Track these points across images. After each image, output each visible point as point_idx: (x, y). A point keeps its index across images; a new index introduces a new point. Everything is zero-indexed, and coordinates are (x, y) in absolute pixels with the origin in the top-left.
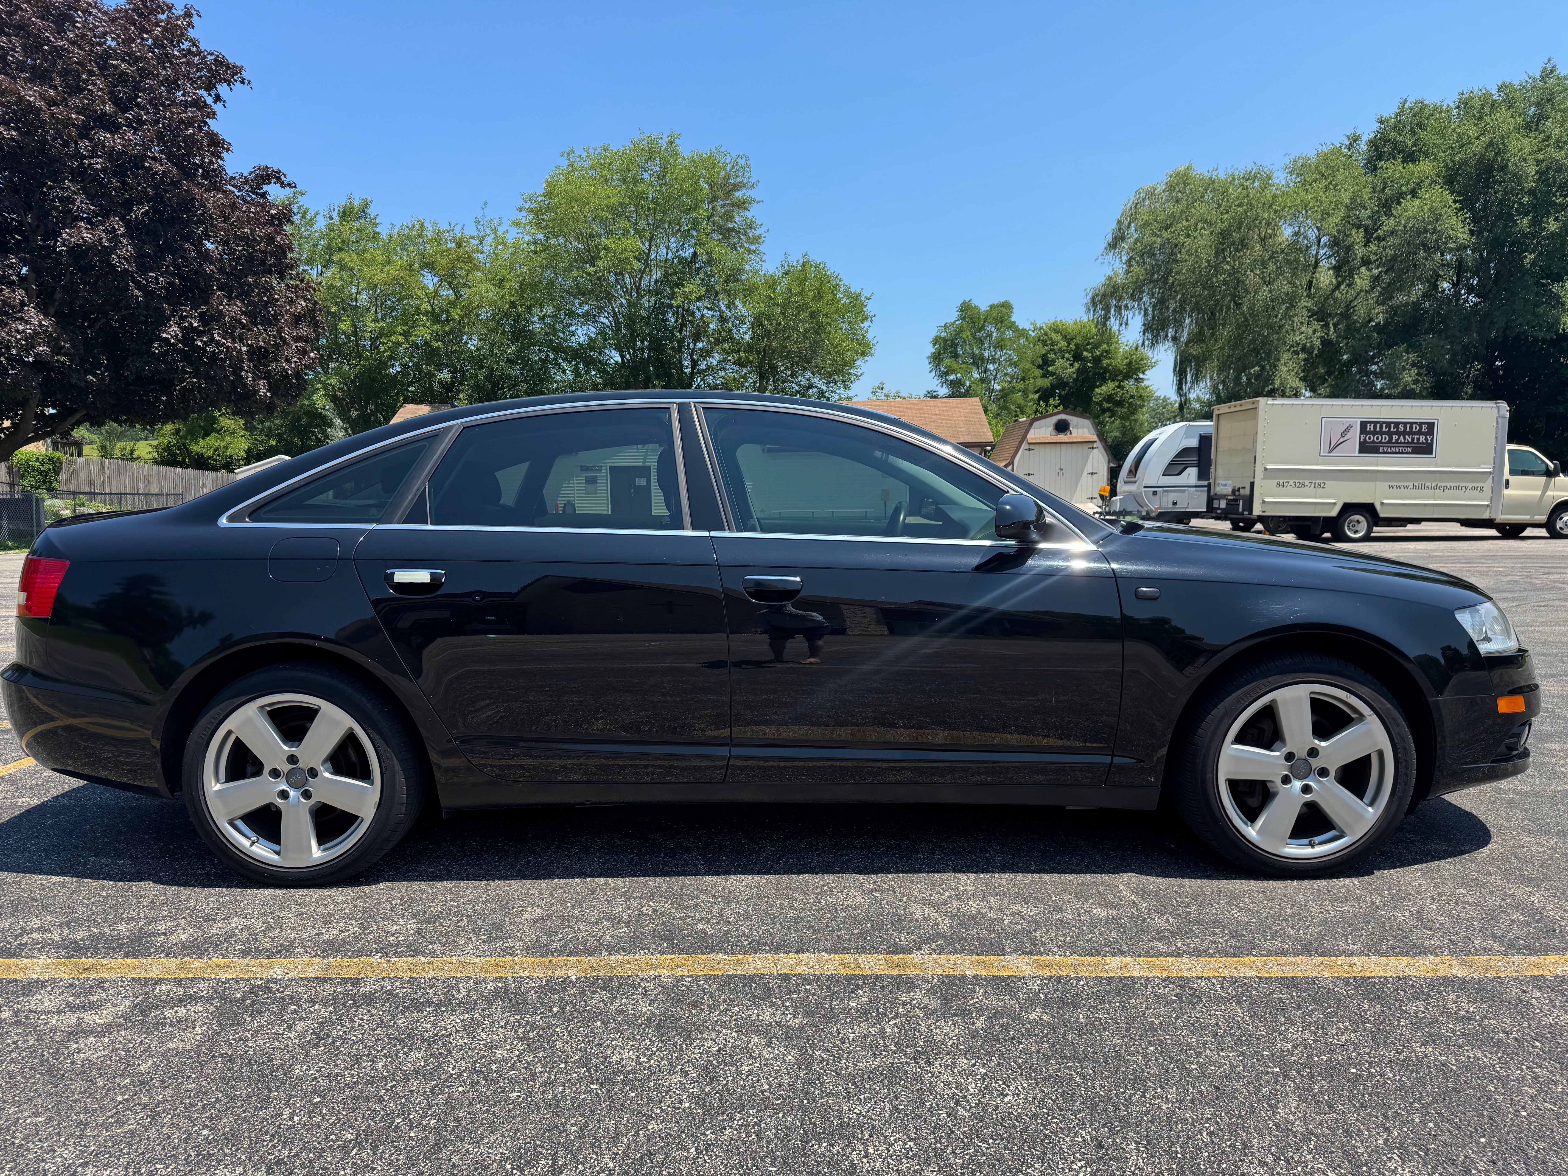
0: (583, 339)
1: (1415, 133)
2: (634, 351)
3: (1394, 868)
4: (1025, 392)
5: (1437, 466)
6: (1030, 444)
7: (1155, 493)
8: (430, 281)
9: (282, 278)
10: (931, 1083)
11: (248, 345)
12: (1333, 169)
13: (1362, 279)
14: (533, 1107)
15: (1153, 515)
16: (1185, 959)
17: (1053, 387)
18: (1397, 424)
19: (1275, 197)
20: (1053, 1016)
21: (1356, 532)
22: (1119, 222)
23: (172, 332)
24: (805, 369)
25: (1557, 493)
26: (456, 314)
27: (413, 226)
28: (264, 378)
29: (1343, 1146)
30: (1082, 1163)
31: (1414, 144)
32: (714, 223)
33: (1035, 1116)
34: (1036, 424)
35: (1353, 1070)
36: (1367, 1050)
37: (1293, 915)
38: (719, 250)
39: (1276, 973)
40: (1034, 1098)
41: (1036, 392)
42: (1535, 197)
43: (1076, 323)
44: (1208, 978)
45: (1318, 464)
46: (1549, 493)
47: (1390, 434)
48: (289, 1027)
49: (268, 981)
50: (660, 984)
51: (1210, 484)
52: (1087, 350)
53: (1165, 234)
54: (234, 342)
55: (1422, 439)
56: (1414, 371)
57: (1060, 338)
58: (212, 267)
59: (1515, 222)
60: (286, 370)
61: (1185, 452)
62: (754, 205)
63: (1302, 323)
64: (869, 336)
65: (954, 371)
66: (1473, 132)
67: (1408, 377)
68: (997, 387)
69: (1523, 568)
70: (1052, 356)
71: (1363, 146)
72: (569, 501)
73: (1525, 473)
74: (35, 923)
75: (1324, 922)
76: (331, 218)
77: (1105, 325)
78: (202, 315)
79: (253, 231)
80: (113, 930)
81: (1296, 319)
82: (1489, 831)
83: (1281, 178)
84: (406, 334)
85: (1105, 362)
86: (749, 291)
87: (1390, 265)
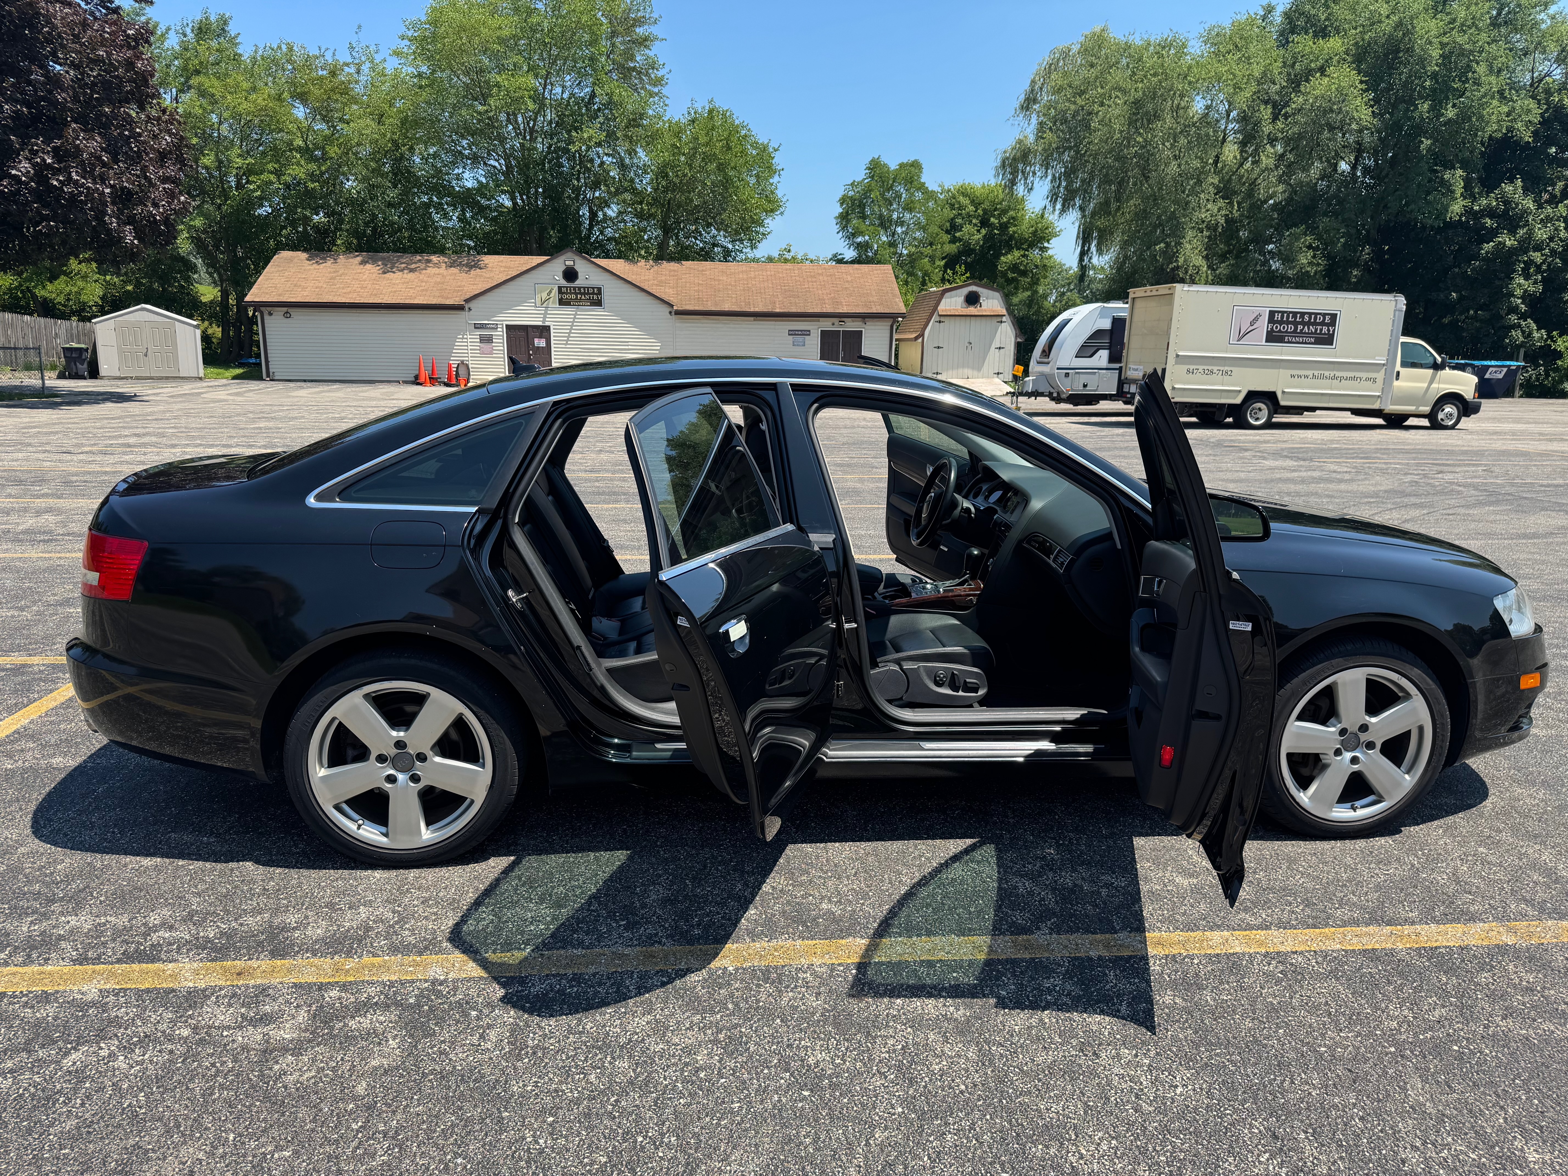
0: (469, 184)
1: (1328, 7)
2: (528, 197)
3: (1418, 824)
4: (932, 259)
5: (1336, 357)
6: (940, 316)
7: (1067, 375)
8: (300, 112)
9: (142, 108)
10: (1106, 1076)
11: (112, 187)
12: (1247, 40)
13: (1268, 156)
14: (760, 1119)
15: (1064, 396)
16: (1274, 932)
17: (960, 254)
18: (1303, 314)
19: (1190, 67)
20: (1184, 1000)
21: (1257, 419)
22: (1033, 82)
23: (22, 168)
24: (709, 225)
25: (1442, 386)
26: (333, 151)
27: (280, 47)
28: (129, 224)
29: (1473, 1127)
30: (1267, 1155)
31: (1327, 19)
32: (614, 61)
33: (1208, 1108)
34: (947, 294)
35: (1456, 1048)
36: (1460, 1026)
37: (1349, 880)
38: (621, 92)
39: (1356, 945)
40: (1201, 1089)
41: (943, 258)
42: (1437, 82)
43: (983, 187)
44: (1301, 953)
45: (1226, 352)
46: (1434, 385)
47: (1296, 324)
48: (482, 1036)
49: (433, 983)
50: (815, 974)
51: (1121, 368)
52: (994, 216)
53: (1079, 101)
54: (95, 183)
55: (1325, 329)
56: (1310, 253)
57: (968, 202)
58: (64, 95)
59: (1416, 106)
60: (154, 216)
61: (1098, 334)
62: (657, 43)
63: (1208, 200)
64: (779, 193)
65: (862, 233)
66: (1384, 10)
67: (1304, 258)
68: (905, 252)
69: (1418, 465)
70: (959, 221)
71: (1278, 18)
72: (462, 362)
73: (1414, 365)
74: (154, 919)
75: (1378, 888)
76: (185, 35)
77: (1011, 189)
78: (56, 150)
79: (109, 54)
80: (241, 925)
81: (1202, 196)
82: (1484, 783)
83: (1196, 48)
84: (278, 173)
85: (1011, 230)
86: (652, 139)
87: (1292, 142)
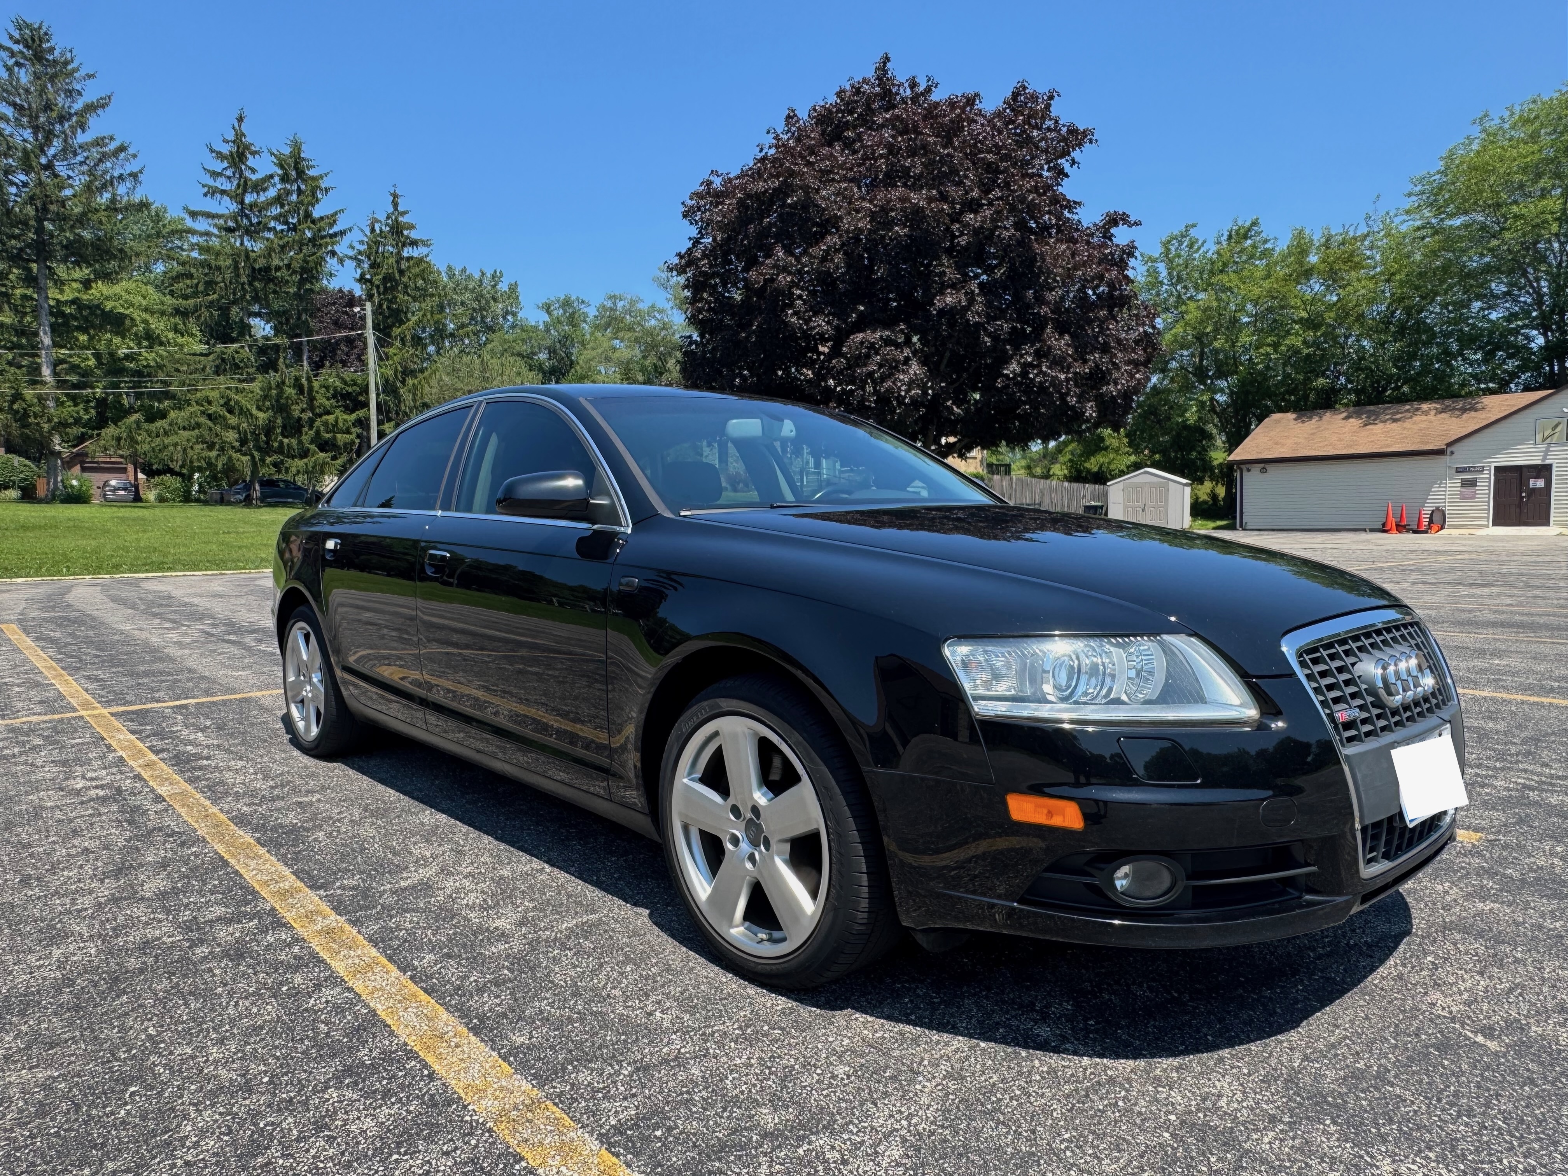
11: (1075, 373)
26: (1329, 318)
28: (1093, 401)
54: (1061, 371)
78: (1037, 351)
84: (1276, 346)
